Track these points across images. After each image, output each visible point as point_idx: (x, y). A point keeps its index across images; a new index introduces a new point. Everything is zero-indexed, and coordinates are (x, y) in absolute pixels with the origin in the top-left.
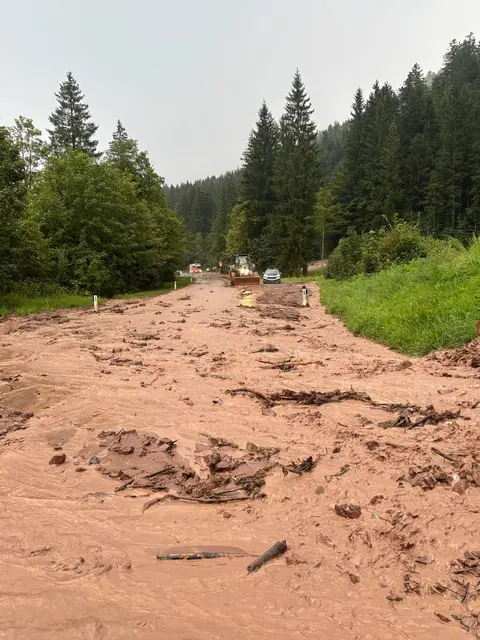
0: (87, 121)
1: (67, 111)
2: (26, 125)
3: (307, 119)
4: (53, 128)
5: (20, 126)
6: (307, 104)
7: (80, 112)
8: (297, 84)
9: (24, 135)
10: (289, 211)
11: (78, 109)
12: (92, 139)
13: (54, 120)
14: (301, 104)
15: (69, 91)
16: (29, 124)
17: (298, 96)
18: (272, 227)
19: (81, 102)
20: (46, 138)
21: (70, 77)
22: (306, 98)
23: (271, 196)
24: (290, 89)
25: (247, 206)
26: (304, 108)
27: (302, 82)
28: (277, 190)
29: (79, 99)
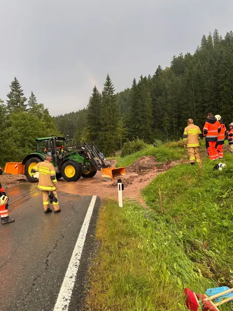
0: (23, 96)
1: (14, 92)
3: (112, 93)
4: (9, 100)
6: (112, 87)
7: (20, 93)
8: (108, 79)
10: (107, 130)
11: (19, 92)
12: (25, 104)
13: (9, 96)
14: (110, 87)
15: (15, 85)
17: (108, 84)
19: (20, 89)
20: (6, 104)
21: (15, 79)
22: (112, 85)
23: (99, 124)
24: (105, 81)
25: (90, 128)
26: (111, 89)
27: (110, 78)
28: (102, 122)
29: (19, 88)
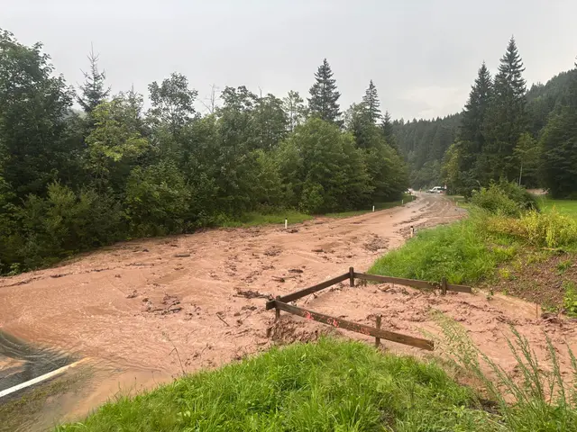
0: (334, 91)
1: (321, 85)
2: (294, 96)
3: (518, 76)
4: (310, 97)
5: (291, 97)
6: (519, 64)
7: (330, 85)
8: (512, 48)
9: (293, 102)
10: (494, 151)
11: (328, 83)
12: (337, 103)
13: (313, 91)
14: (513, 64)
15: (324, 71)
16: (296, 95)
17: (511, 57)
18: (478, 164)
19: (331, 78)
20: (306, 104)
21: (325, 62)
22: (519, 59)
23: (481, 139)
25: (461, 145)
26: (514, 67)
27: (516, 45)
28: (485, 134)
29: (329, 77)
